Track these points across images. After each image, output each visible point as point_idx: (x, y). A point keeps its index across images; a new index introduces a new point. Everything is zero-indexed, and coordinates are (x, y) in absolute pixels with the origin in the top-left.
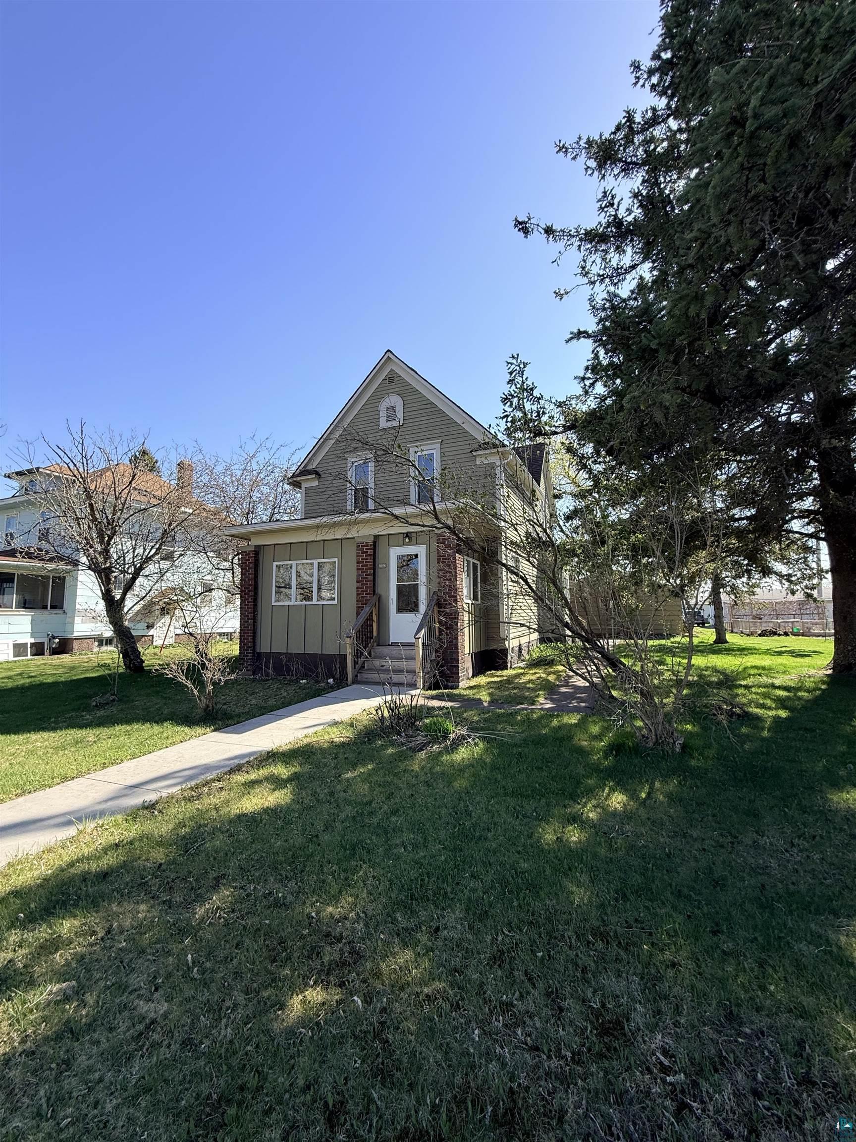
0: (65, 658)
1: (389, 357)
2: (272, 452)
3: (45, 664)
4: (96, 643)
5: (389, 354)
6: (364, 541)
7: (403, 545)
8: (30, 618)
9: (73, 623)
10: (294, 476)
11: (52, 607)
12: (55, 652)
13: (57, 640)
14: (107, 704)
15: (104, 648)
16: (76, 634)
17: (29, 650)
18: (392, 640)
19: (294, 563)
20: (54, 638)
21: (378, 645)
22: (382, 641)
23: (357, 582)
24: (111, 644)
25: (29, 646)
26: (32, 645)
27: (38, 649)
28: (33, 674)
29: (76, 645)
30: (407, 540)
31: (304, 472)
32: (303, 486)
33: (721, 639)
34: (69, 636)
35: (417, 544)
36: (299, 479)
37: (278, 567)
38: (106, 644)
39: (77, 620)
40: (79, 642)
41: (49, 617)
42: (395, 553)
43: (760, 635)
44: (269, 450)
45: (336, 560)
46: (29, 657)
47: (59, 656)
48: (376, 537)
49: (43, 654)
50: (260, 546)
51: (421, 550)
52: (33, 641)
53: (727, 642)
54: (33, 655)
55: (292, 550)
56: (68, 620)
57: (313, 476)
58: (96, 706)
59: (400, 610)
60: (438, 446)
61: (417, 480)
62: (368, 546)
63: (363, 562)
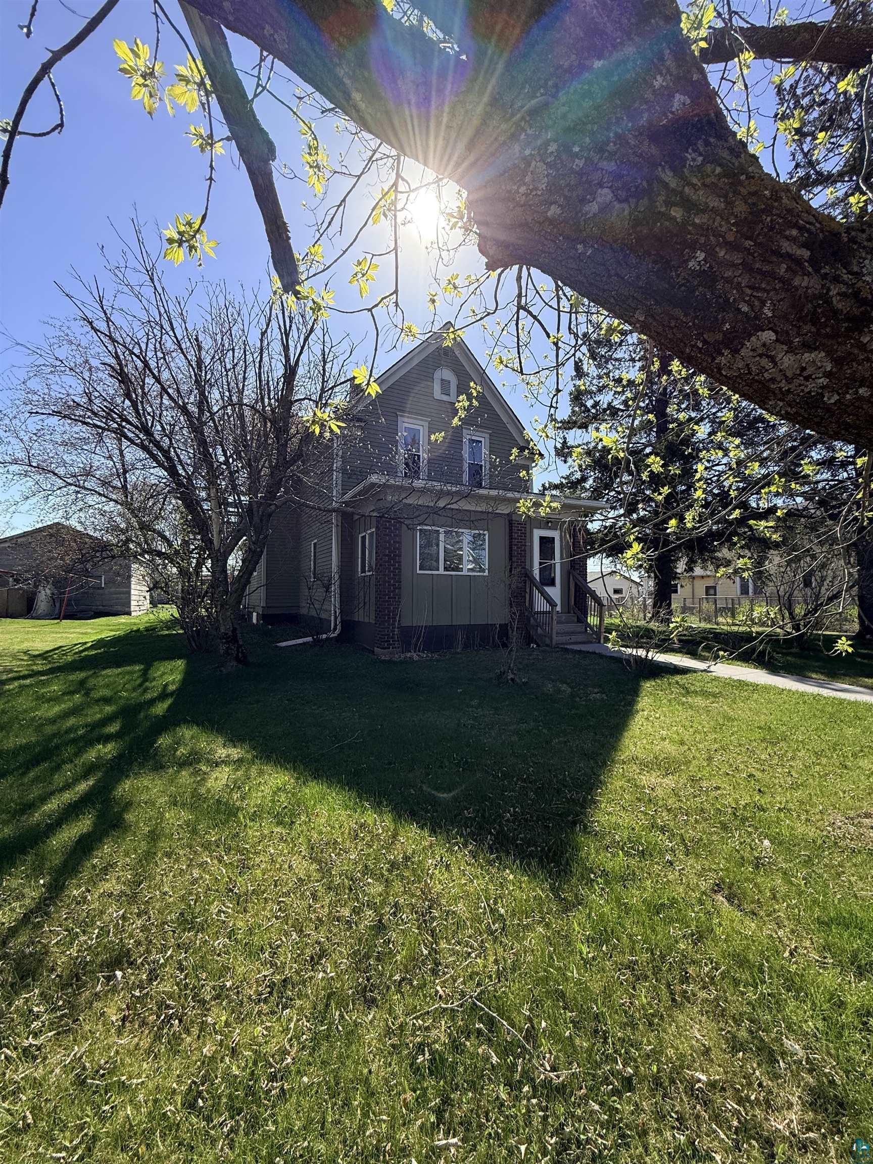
6: (519, 519)
7: (544, 528)
19: (441, 530)
35: (553, 529)
37: (423, 532)
45: (486, 532)
51: (556, 535)
60: (487, 436)
61: (468, 462)
62: (522, 524)
63: (518, 539)
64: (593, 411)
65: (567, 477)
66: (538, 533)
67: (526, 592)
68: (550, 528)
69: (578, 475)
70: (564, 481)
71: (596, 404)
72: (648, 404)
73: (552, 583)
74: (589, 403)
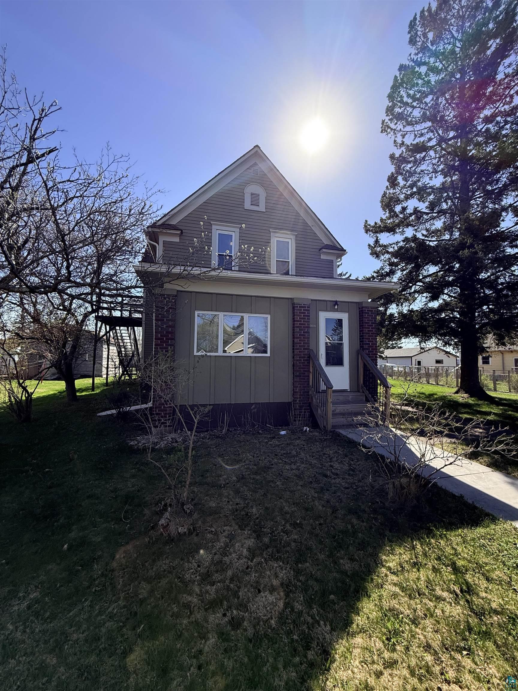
1: (257, 151)
6: (302, 303)
7: (332, 311)
19: (221, 314)
23: (295, 338)
30: (336, 307)
31: (166, 225)
32: (162, 239)
35: (342, 311)
45: (269, 316)
51: (345, 317)
59: (328, 364)
60: (293, 237)
61: (276, 259)
62: (305, 307)
63: (301, 321)
64: (401, 216)
65: (378, 272)
66: (323, 316)
67: (309, 371)
68: (337, 311)
69: (387, 269)
70: (375, 275)
71: (404, 209)
72: (451, 207)
73: (339, 362)
74: (398, 209)
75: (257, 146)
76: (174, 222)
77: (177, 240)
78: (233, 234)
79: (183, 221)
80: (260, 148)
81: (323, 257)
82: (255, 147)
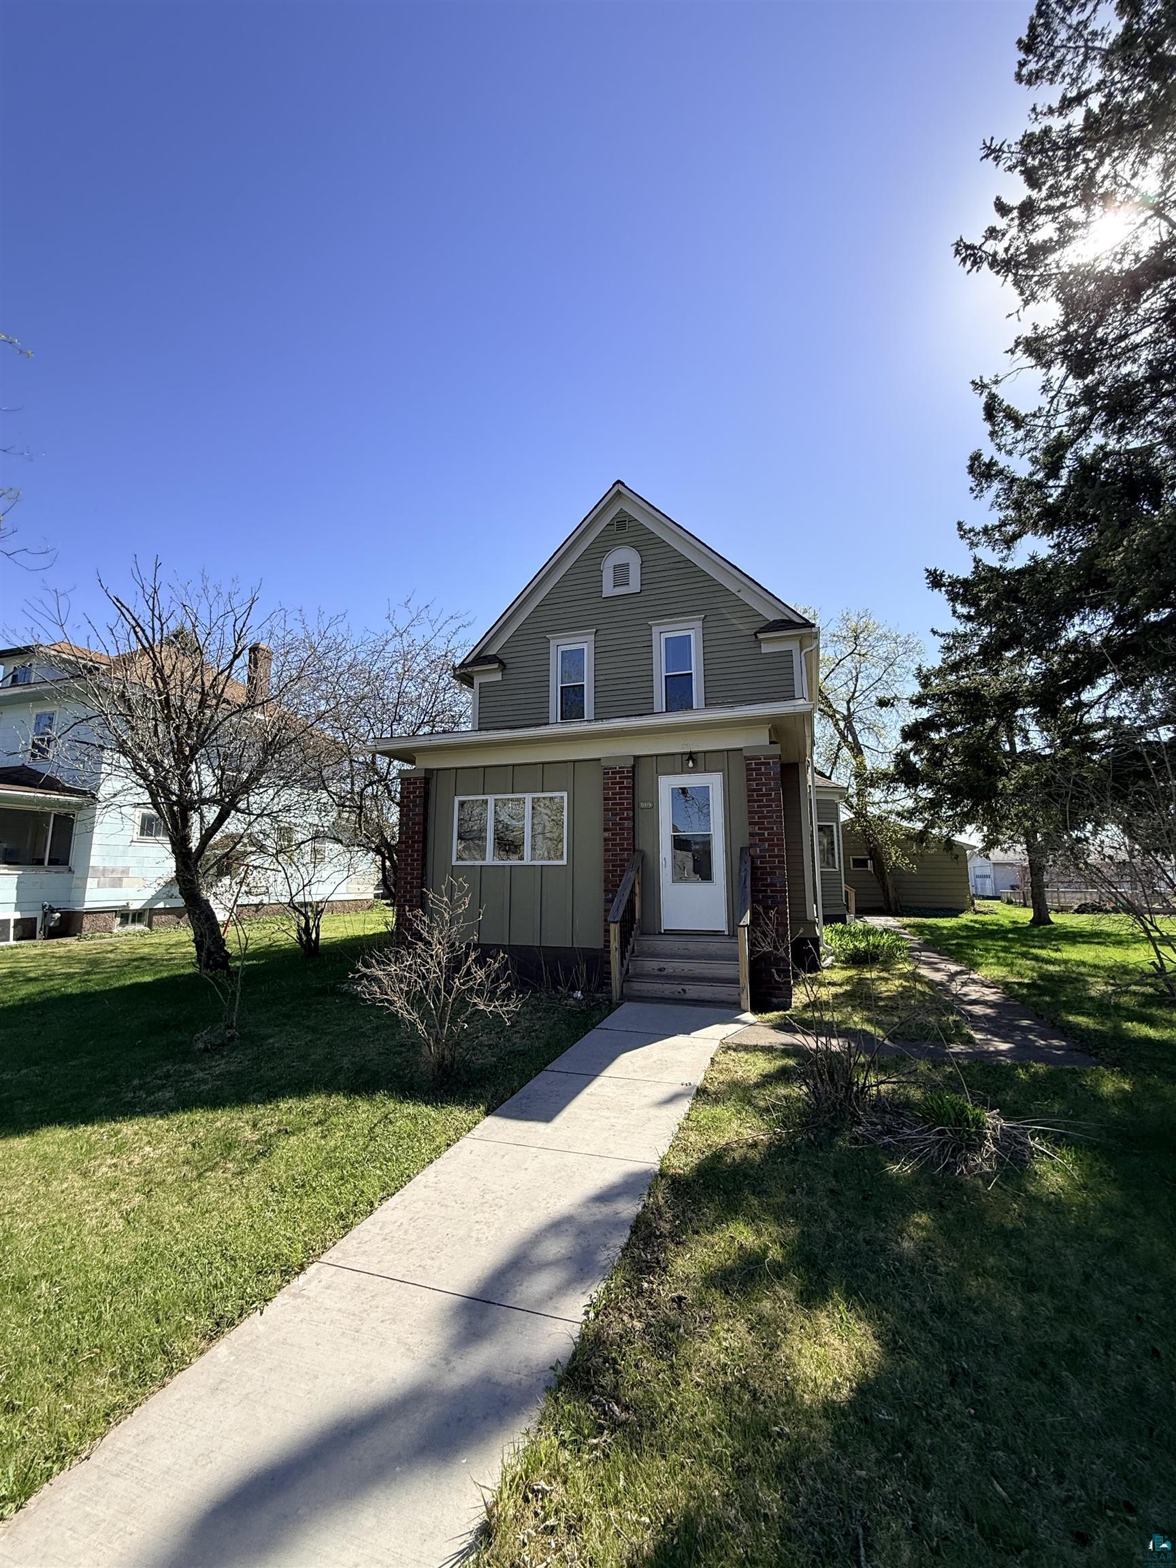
0: (71, 945)
1: (619, 491)
2: (436, 628)
3: (43, 955)
4: (118, 920)
5: (619, 487)
6: (617, 765)
7: (683, 772)
8: (15, 879)
9: (83, 888)
10: (462, 665)
11: (52, 862)
12: (52, 934)
13: (58, 915)
14: (223, 1045)
15: (131, 928)
16: (87, 905)
17: (12, 930)
18: (665, 926)
19: (491, 799)
20: (53, 911)
21: (643, 934)
22: (651, 927)
23: (606, 830)
24: (140, 921)
25: (12, 924)
26: (17, 922)
27: (26, 930)
28: (32, 975)
29: (87, 923)
30: (691, 764)
31: (480, 658)
32: (476, 682)
33: (1041, 918)
34: (78, 909)
35: (706, 771)
36: (470, 669)
37: (462, 804)
38: (133, 921)
39: (91, 883)
40: (91, 917)
41: (47, 880)
42: (667, 784)
43: (1077, 911)
44: (433, 622)
45: (565, 794)
46: (12, 942)
47: (60, 940)
48: (636, 758)
49: (33, 937)
50: (432, 770)
51: (713, 782)
52: (18, 915)
53: (1053, 923)
54: (17, 939)
55: (486, 778)
56: (76, 882)
57: (496, 666)
58: (206, 1050)
59: (679, 877)
60: (698, 625)
61: (664, 674)
62: (623, 772)
63: (615, 799)
68: (694, 770)
75: (619, 482)
76: (493, 651)
77: (498, 677)
78: (585, 646)
79: (506, 645)
80: (622, 484)
81: (766, 649)
82: (614, 485)
